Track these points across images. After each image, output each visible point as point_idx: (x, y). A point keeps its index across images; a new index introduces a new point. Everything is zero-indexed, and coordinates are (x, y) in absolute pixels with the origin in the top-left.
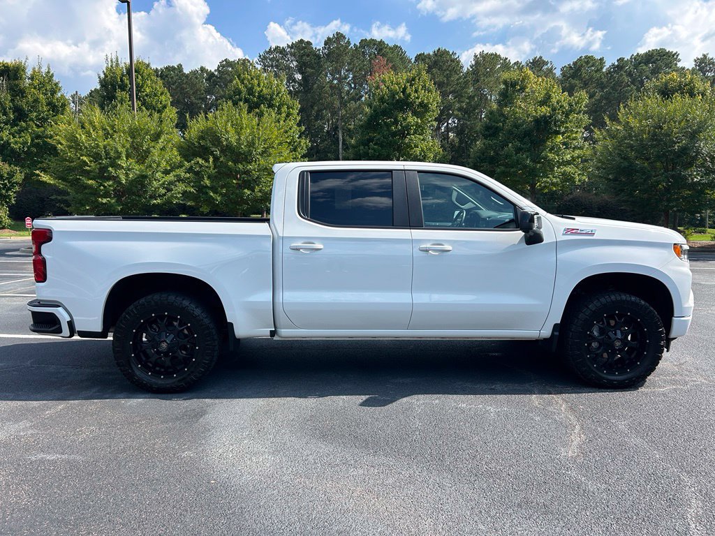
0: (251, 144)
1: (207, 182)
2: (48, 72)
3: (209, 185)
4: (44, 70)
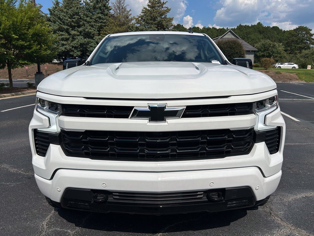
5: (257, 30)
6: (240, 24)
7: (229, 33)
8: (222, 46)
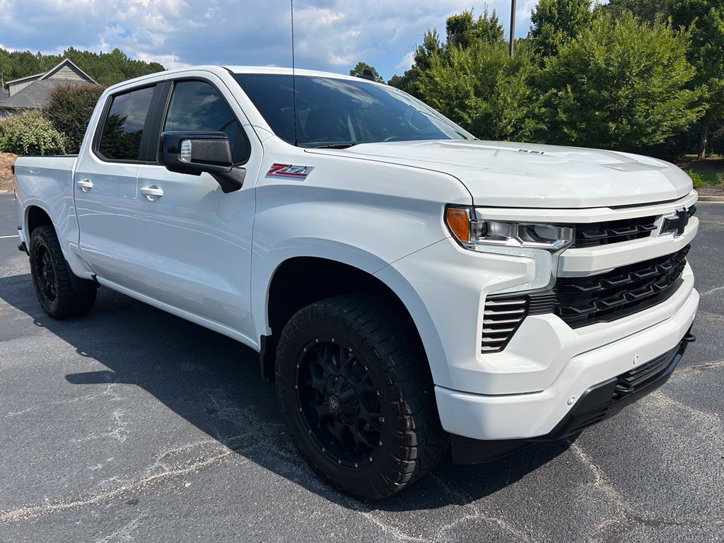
0: (625, 65)
1: (563, 116)
2: (493, 18)
3: (565, 119)
4: (489, 17)
5: (117, 67)
6: (72, 48)
7: (66, 67)
8: (72, 99)
